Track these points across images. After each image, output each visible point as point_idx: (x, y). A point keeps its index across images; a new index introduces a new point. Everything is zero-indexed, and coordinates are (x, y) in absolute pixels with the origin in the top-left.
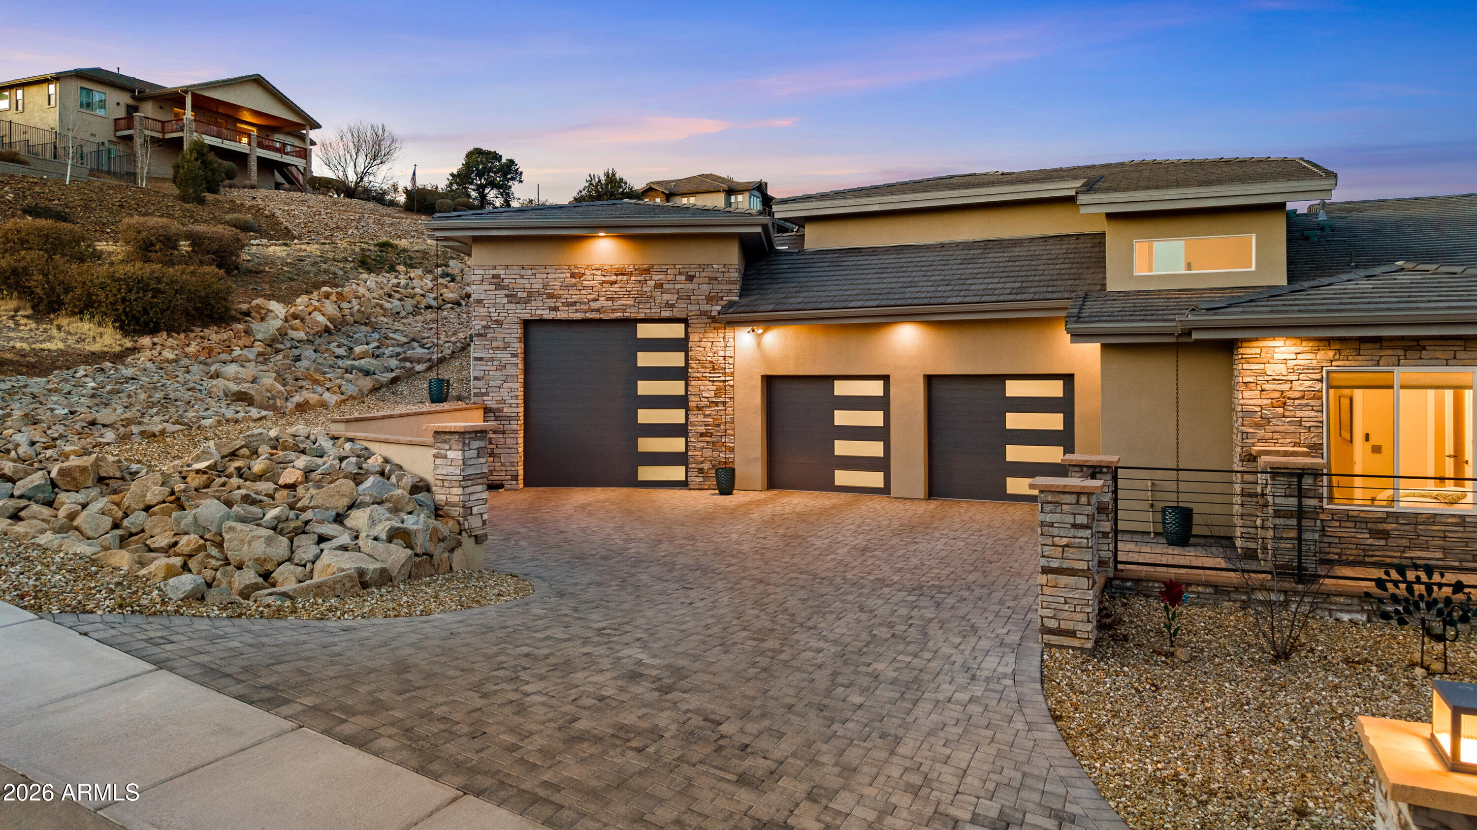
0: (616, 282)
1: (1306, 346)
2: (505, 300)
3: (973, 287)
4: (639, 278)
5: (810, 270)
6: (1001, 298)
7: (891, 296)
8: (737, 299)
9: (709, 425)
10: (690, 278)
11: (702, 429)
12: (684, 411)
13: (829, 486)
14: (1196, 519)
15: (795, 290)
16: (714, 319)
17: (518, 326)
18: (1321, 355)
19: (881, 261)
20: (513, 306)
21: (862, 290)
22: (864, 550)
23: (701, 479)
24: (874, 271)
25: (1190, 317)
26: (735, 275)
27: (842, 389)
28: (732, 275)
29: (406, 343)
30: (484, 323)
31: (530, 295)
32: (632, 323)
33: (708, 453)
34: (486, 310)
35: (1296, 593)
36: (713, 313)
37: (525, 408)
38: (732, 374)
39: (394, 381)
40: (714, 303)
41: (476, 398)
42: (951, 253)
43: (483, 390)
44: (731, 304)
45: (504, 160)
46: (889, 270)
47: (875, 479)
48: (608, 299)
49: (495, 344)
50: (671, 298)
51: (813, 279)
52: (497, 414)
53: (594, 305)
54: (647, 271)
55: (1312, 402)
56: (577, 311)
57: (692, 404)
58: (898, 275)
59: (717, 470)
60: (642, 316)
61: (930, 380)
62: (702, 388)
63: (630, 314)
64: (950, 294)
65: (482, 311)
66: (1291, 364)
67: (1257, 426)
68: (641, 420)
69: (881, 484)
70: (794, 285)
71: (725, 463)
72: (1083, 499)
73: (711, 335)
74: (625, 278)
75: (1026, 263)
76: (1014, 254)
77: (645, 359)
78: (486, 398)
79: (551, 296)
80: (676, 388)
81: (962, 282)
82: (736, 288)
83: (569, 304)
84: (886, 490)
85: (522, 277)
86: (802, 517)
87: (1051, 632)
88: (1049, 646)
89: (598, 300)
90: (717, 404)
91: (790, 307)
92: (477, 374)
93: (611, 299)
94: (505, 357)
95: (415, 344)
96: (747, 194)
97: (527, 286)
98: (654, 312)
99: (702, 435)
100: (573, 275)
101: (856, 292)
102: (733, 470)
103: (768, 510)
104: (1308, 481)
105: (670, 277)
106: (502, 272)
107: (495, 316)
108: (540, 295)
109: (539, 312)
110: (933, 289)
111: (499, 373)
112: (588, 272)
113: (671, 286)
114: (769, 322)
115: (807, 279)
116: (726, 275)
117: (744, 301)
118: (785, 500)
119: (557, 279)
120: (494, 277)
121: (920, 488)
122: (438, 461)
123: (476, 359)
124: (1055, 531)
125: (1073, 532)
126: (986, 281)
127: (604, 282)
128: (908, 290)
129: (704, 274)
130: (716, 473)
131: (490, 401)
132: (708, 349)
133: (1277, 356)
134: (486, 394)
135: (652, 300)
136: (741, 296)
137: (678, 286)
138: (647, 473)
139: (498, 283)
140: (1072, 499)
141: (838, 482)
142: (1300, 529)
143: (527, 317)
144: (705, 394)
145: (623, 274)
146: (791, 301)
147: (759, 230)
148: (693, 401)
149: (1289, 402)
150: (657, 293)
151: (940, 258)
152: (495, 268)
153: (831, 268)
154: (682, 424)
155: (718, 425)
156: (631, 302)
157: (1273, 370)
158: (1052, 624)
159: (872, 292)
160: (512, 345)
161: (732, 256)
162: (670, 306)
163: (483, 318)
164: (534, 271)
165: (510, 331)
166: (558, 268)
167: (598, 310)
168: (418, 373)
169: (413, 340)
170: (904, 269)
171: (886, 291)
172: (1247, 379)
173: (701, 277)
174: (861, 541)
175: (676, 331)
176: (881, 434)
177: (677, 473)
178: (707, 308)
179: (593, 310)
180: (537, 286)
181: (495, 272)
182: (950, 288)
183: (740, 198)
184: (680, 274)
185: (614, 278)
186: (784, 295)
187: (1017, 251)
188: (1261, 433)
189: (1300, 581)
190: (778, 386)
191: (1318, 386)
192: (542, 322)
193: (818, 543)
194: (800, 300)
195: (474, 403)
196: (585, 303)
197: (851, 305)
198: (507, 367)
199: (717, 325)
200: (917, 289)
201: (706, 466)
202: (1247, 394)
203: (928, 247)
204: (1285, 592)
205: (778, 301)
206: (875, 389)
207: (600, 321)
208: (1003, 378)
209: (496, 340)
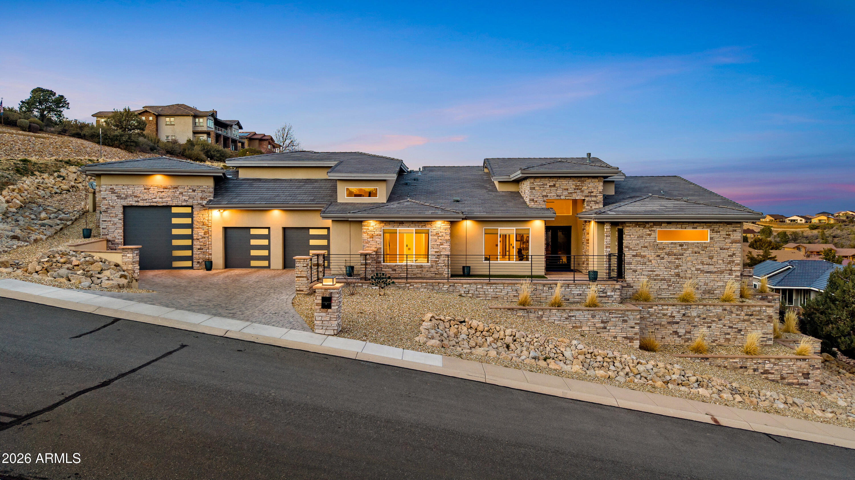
0: (163, 192)
1: (377, 223)
2: (116, 198)
3: (298, 198)
4: (173, 190)
5: (241, 187)
6: (306, 203)
7: (270, 200)
8: (213, 199)
9: (202, 245)
10: (194, 191)
11: (199, 247)
12: (191, 240)
13: (249, 266)
14: (355, 269)
15: (236, 196)
16: (203, 206)
17: (122, 208)
18: (381, 225)
19: (268, 185)
20: (119, 200)
21: (260, 197)
22: (257, 282)
23: (199, 266)
24: (265, 189)
25: (348, 215)
26: (212, 190)
27: (253, 232)
28: (211, 190)
29: (56, 212)
30: (107, 207)
31: (127, 196)
32: (170, 207)
33: (201, 256)
34: (107, 202)
35: (364, 283)
36: (203, 204)
37: (124, 240)
38: (211, 227)
39: (61, 229)
40: (204, 200)
41: (103, 236)
42: (293, 184)
43: (106, 233)
44: (210, 201)
45: (57, 96)
46: (271, 189)
47: (265, 263)
48: (160, 198)
49: (111, 215)
50: (186, 198)
51: (242, 191)
52: (113, 242)
53: (154, 200)
54: (176, 188)
55: (379, 237)
56: (147, 202)
57: (195, 238)
58: (274, 192)
59: (205, 262)
60: (174, 205)
61: (284, 229)
62: (199, 232)
63: (170, 203)
64: (290, 200)
65: (106, 202)
66: (374, 227)
67: (367, 243)
68: (173, 244)
69: (267, 265)
70: (235, 193)
71: (208, 259)
72: (305, 260)
73: (202, 212)
74: (167, 190)
75: (317, 190)
76: (315, 186)
77: (175, 221)
78: (107, 236)
79: (136, 197)
80: (188, 232)
81: (295, 196)
82: (212, 195)
83: (143, 200)
84: (269, 267)
85: (123, 189)
86: (238, 275)
87: (298, 291)
88: (298, 294)
89: (156, 198)
90: (205, 238)
91: (234, 203)
92: (103, 227)
93: (162, 198)
94: (116, 220)
95: (60, 212)
96: (205, 118)
97: (126, 193)
98: (180, 203)
99: (199, 249)
100: (145, 189)
101: (258, 198)
102: (211, 262)
103: (226, 274)
104: (368, 256)
105: (185, 190)
106: (115, 187)
107: (111, 204)
108: (131, 196)
109: (130, 203)
110: (285, 198)
111: (114, 226)
112: (151, 188)
113: (186, 194)
114: (225, 208)
115: (240, 191)
116: (208, 190)
117: (216, 200)
118: (232, 271)
119: (139, 190)
120: (111, 189)
121: (280, 266)
122: (124, 257)
123: (103, 221)
124: (299, 268)
125: (303, 268)
126: (303, 196)
127: (158, 192)
128: (276, 198)
129: (200, 189)
130: (205, 263)
131: (109, 237)
132: (201, 217)
133: (371, 225)
134: (108, 235)
135: (178, 199)
136: (214, 197)
137: (189, 194)
138: (176, 264)
139: (113, 191)
140: (303, 260)
141: (252, 265)
142: (366, 268)
143: (126, 205)
144: (200, 234)
145: (166, 189)
146: (234, 200)
147: (221, 175)
148: (195, 236)
149: (374, 237)
150: (181, 196)
151: (289, 185)
152: (111, 185)
153: (249, 187)
154: (190, 245)
155: (206, 246)
156: (170, 199)
157: (371, 228)
158: (298, 289)
159: (264, 198)
160: (119, 215)
161: (210, 183)
162: (185, 201)
163: (106, 205)
164: (128, 187)
165: (118, 210)
166: (139, 186)
167: (156, 202)
168: (69, 225)
169: (59, 210)
170: (276, 189)
171: (269, 198)
172: (364, 231)
173: (198, 191)
174: (257, 280)
175: (188, 210)
176: (267, 248)
177: (189, 264)
178: (201, 202)
179: (154, 202)
180: (130, 192)
181: (111, 187)
182: (291, 198)
183: (201, 120)
184: (190, 189)
185: (163, 190)
186: (231, 198)
187: (316, 185)
188: (367, 245)
189: (366, 280)
190: (228, 230)
191: (380, 233)
192: (132, 206)
193: (243, 281)
194: (237, 200)
195: (103, 238)
196: (150, 200)
197: (256, 203)
198: (117, 224)
199: (205, 208)
200: (280, 198)
201: (200, 261)
202: (364, 235)
203: (285, 180)
204: (362, 283)
205: (229, 200)
206: (265, 232)
207: (157, 206)
208: (309, 228)
209: (112, 213)
